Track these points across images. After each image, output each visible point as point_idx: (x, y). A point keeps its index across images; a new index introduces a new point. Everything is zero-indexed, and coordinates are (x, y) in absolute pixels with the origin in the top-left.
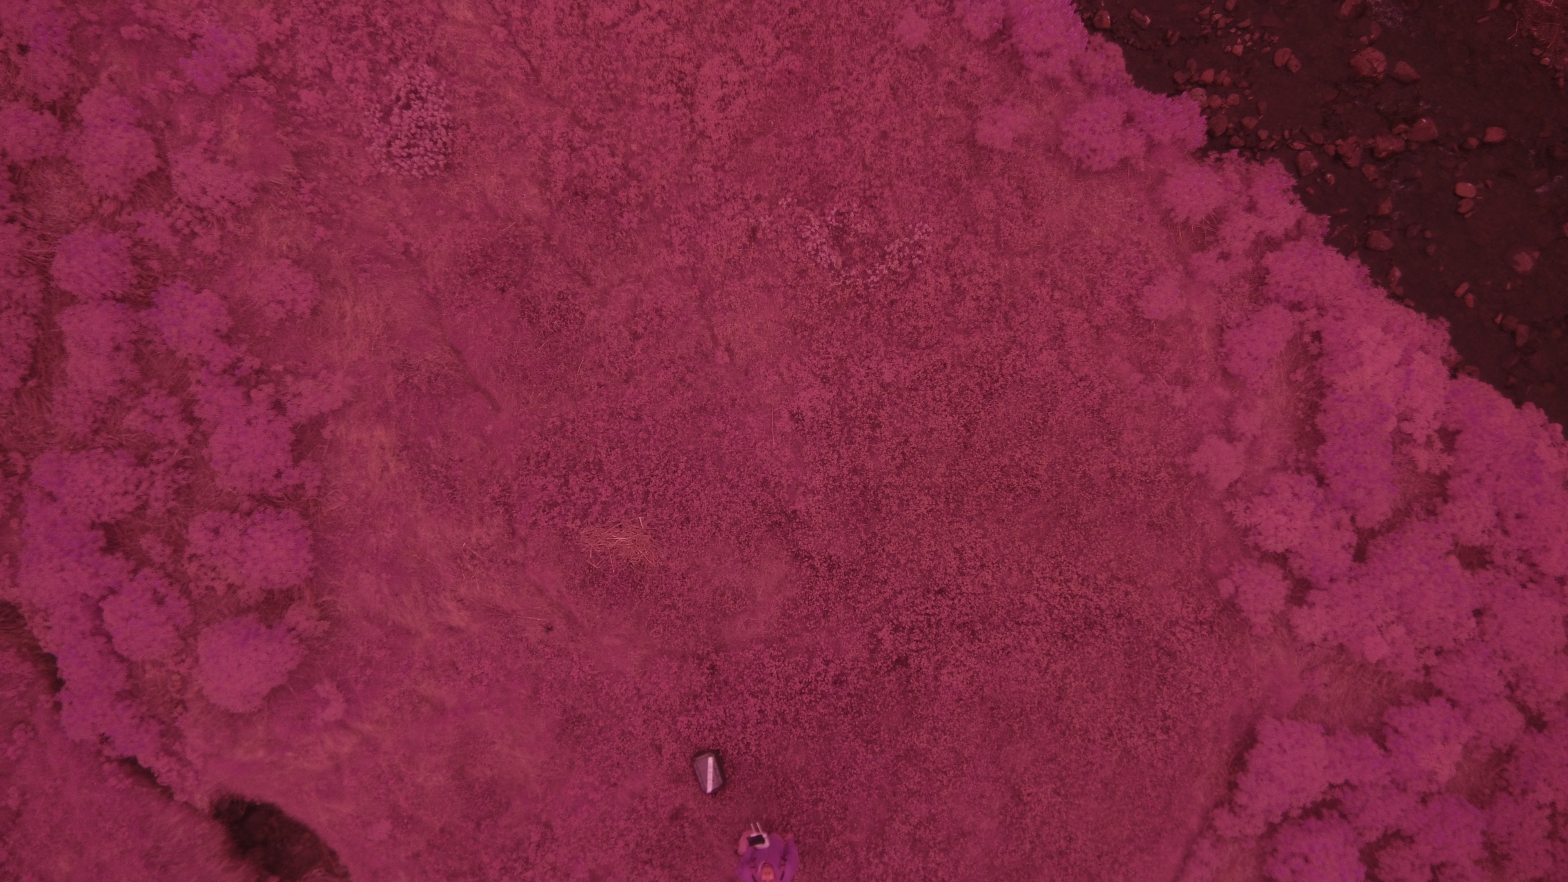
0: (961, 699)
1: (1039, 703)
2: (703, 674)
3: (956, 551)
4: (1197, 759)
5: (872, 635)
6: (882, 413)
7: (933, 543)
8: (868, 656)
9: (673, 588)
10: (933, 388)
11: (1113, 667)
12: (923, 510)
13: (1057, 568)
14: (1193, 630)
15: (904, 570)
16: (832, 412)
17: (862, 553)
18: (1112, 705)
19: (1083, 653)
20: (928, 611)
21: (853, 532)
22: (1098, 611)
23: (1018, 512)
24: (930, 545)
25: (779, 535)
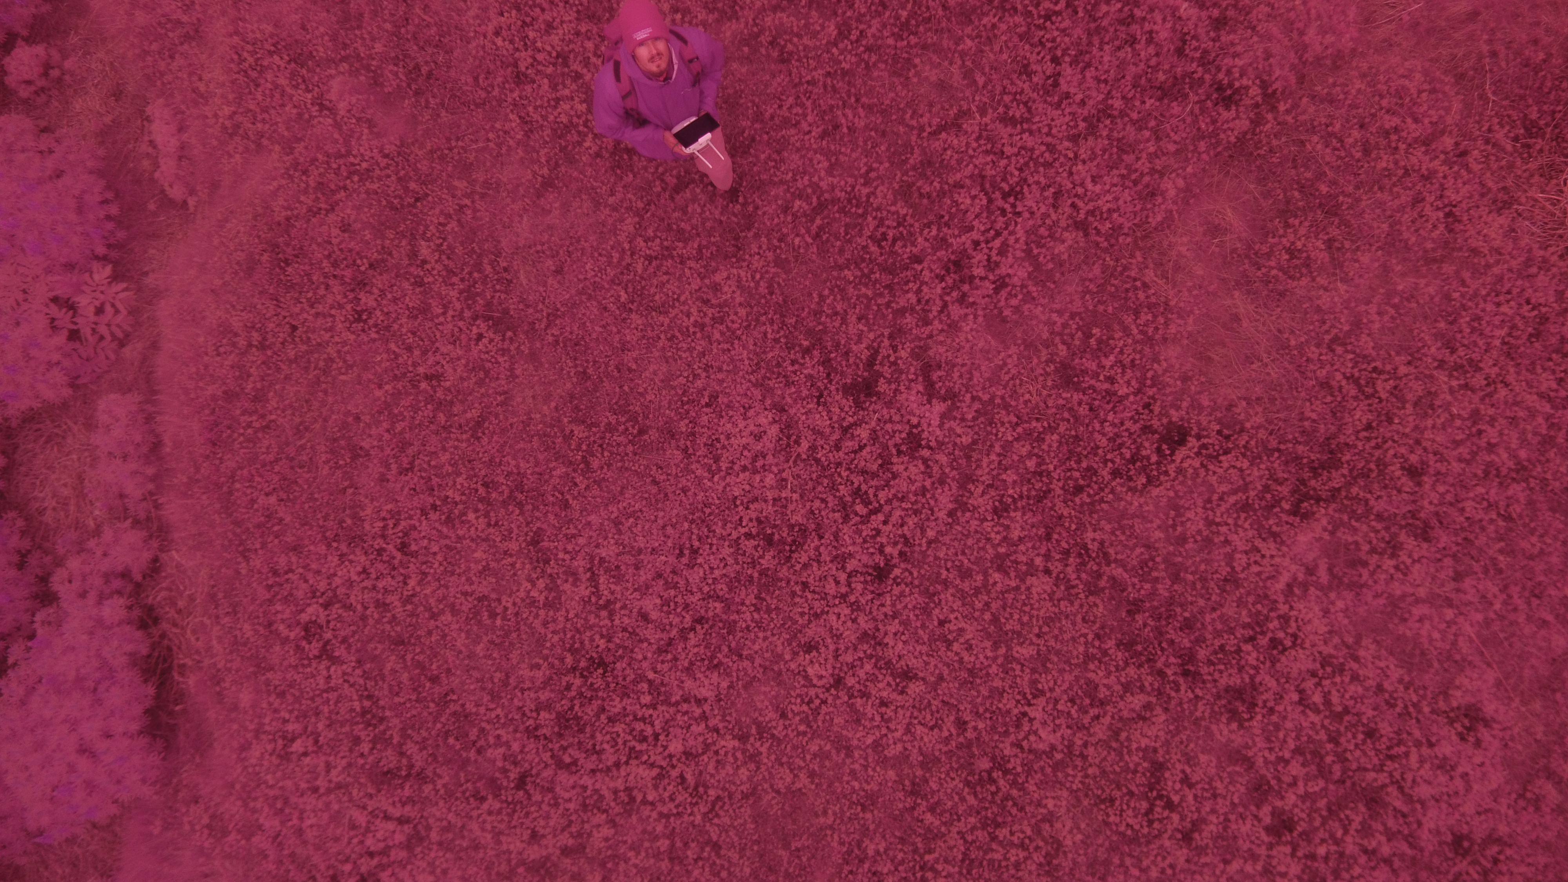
0: (708, 405)
1: (566, 505)
3: (908, 675)
4: (227, 621)
5: (951, 396)
7: (966, 659)
8: (931, 353)
11: (476, 674)
12: (1035, 713)
13: (696, 788)
15: (978, 561)
16: (1401, 789)
17: (1090, 535)
18: (433, 602)
19: (546, 658)
20: (881, 517)
21: (1143, 564)
22: (567, 760)
23: (850, 852)
24: (969, 648)
25: (1301, 449)
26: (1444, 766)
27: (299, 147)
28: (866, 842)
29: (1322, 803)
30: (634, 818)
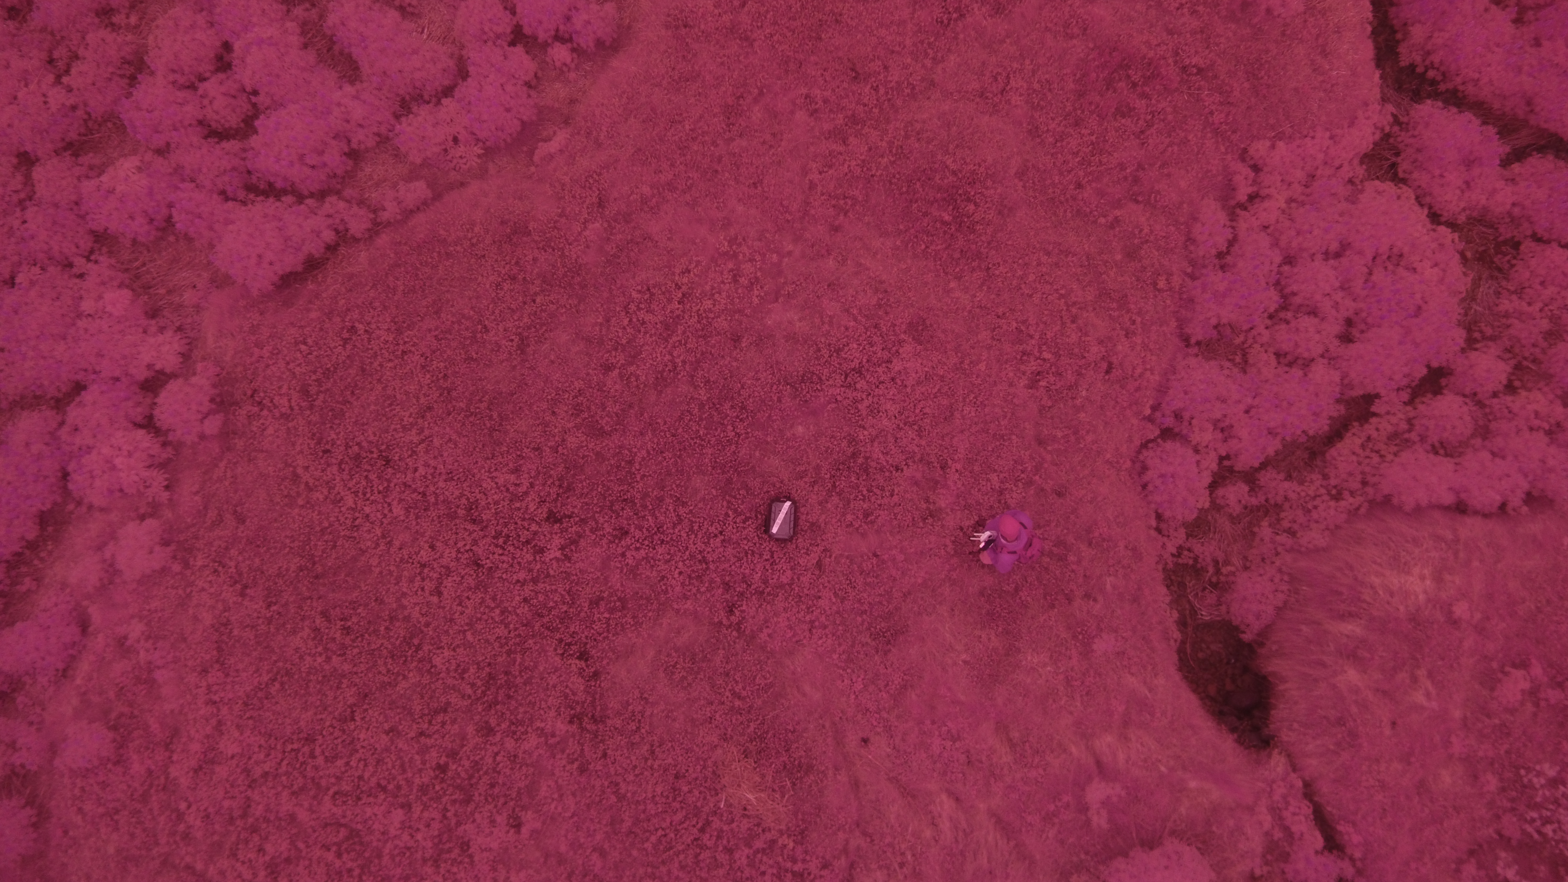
1: (449, 414)
2: (743, 611)
3: (440, 594)
4: (344, 290)
5: (567, 558)
6: (426, 780)
7: (457, 615)
8: (581, 540)
9: (726, 714)
10: (360, 778)
11: (362, 410)
12: (446, 653)
13: (356, 527)
14: (272, 401)
15: (501, 602)
16: (476, 808)
17: (530, 641)
18: (385, 377)
19: (380, 437)
20: (501, 552)
21: (526, 668)
22: (343, 466)
23: (355, 602)
24: (462, 613)
25: (599, 708)
26: (493, 822)
27: (563, 220)
28: (362, 608)
29: (459, 781)
30: (331, 506)
